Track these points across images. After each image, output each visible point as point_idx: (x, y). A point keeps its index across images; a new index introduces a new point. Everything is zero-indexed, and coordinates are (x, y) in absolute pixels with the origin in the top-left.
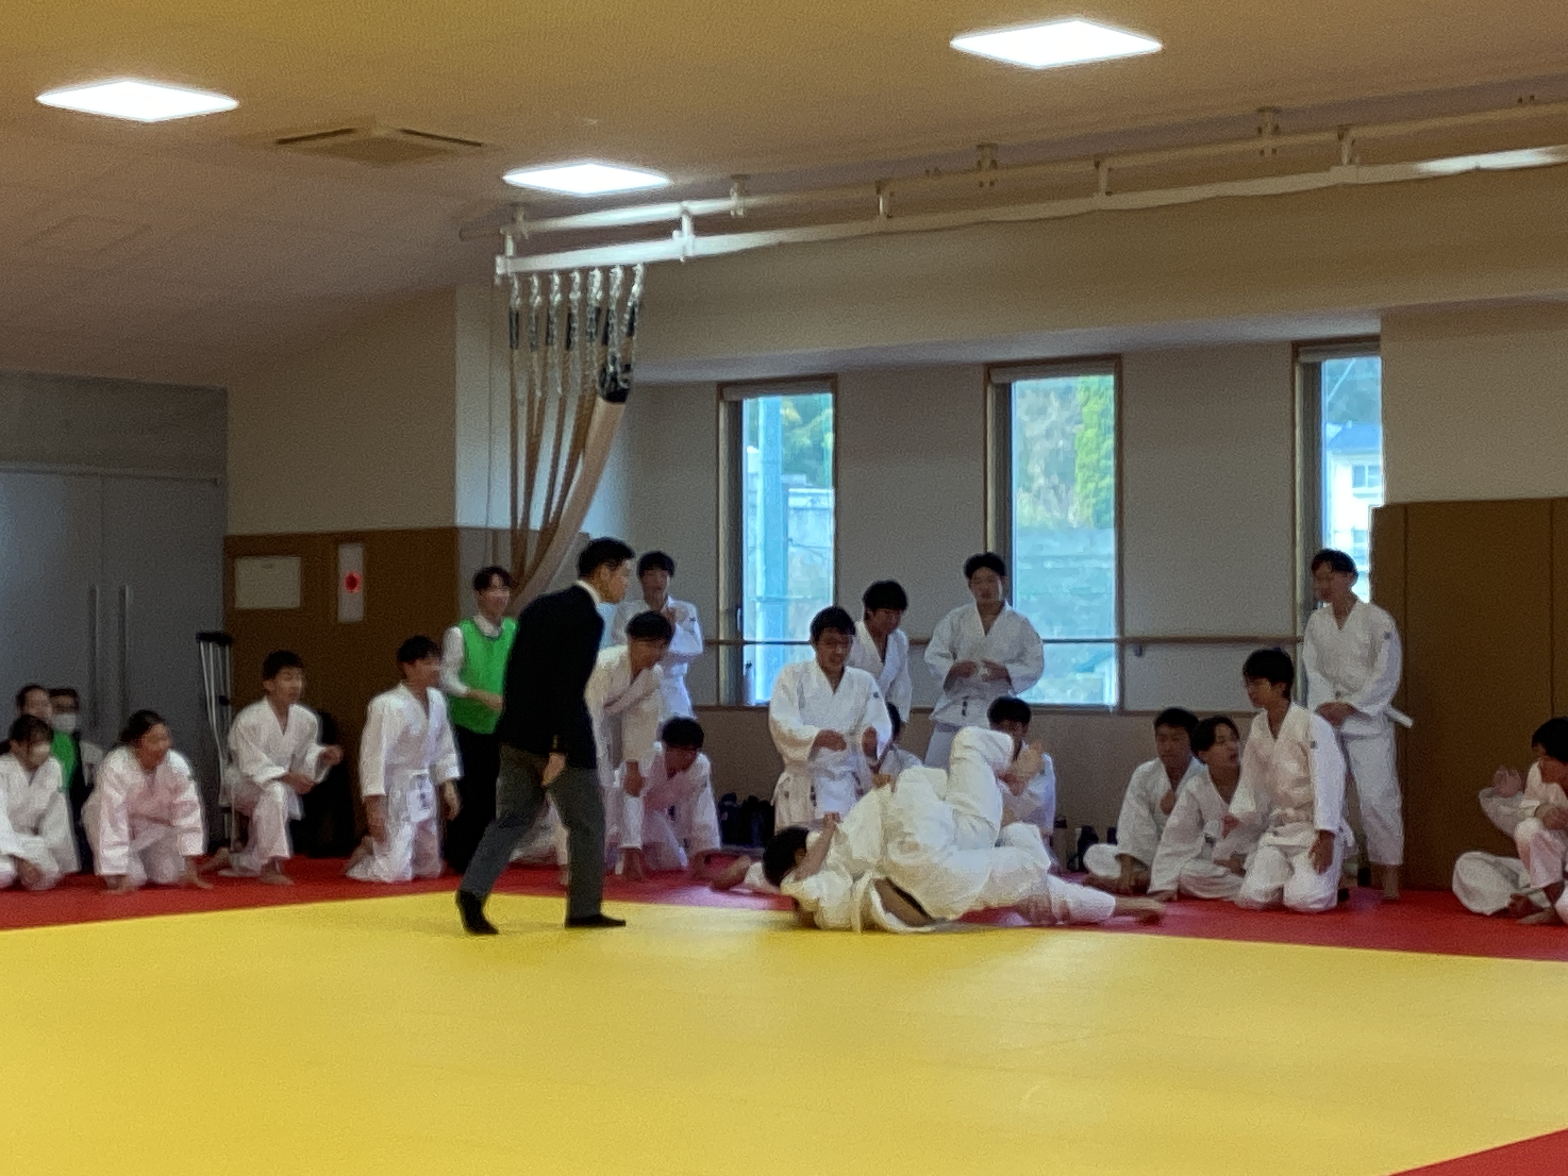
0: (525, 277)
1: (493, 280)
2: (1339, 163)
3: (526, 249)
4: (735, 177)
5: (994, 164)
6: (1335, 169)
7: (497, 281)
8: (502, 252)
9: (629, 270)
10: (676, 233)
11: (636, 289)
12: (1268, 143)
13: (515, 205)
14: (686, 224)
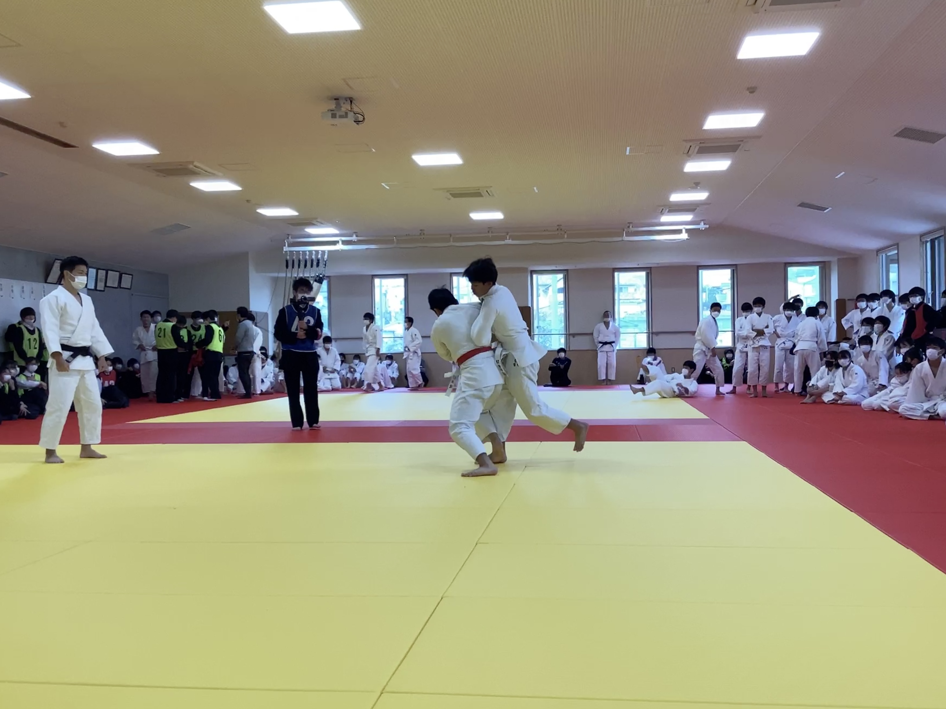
0: (291, 252)
1: (282, 252)
2: (507, 239)
3: (291, 245)
4: (355, 233)
5: (424, 234)
6: (506, 241)
7: (284, 252)
8: (285, 246)
9: (323, 252)
10: (338, 244)
11: (326, 256)
12: (490, 235)
13: (288, 235)
14: (340, 242)
